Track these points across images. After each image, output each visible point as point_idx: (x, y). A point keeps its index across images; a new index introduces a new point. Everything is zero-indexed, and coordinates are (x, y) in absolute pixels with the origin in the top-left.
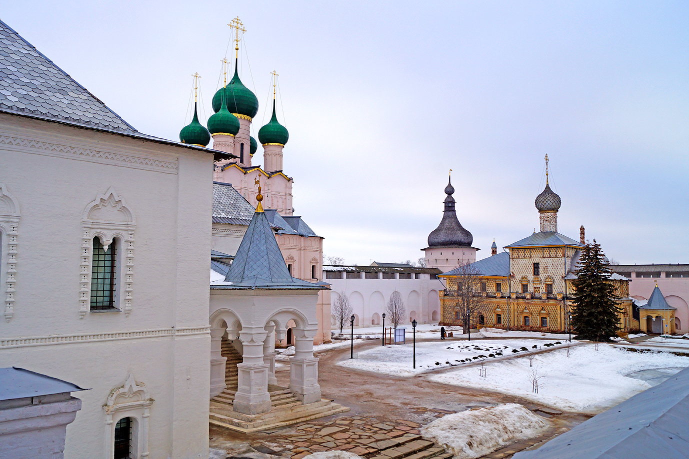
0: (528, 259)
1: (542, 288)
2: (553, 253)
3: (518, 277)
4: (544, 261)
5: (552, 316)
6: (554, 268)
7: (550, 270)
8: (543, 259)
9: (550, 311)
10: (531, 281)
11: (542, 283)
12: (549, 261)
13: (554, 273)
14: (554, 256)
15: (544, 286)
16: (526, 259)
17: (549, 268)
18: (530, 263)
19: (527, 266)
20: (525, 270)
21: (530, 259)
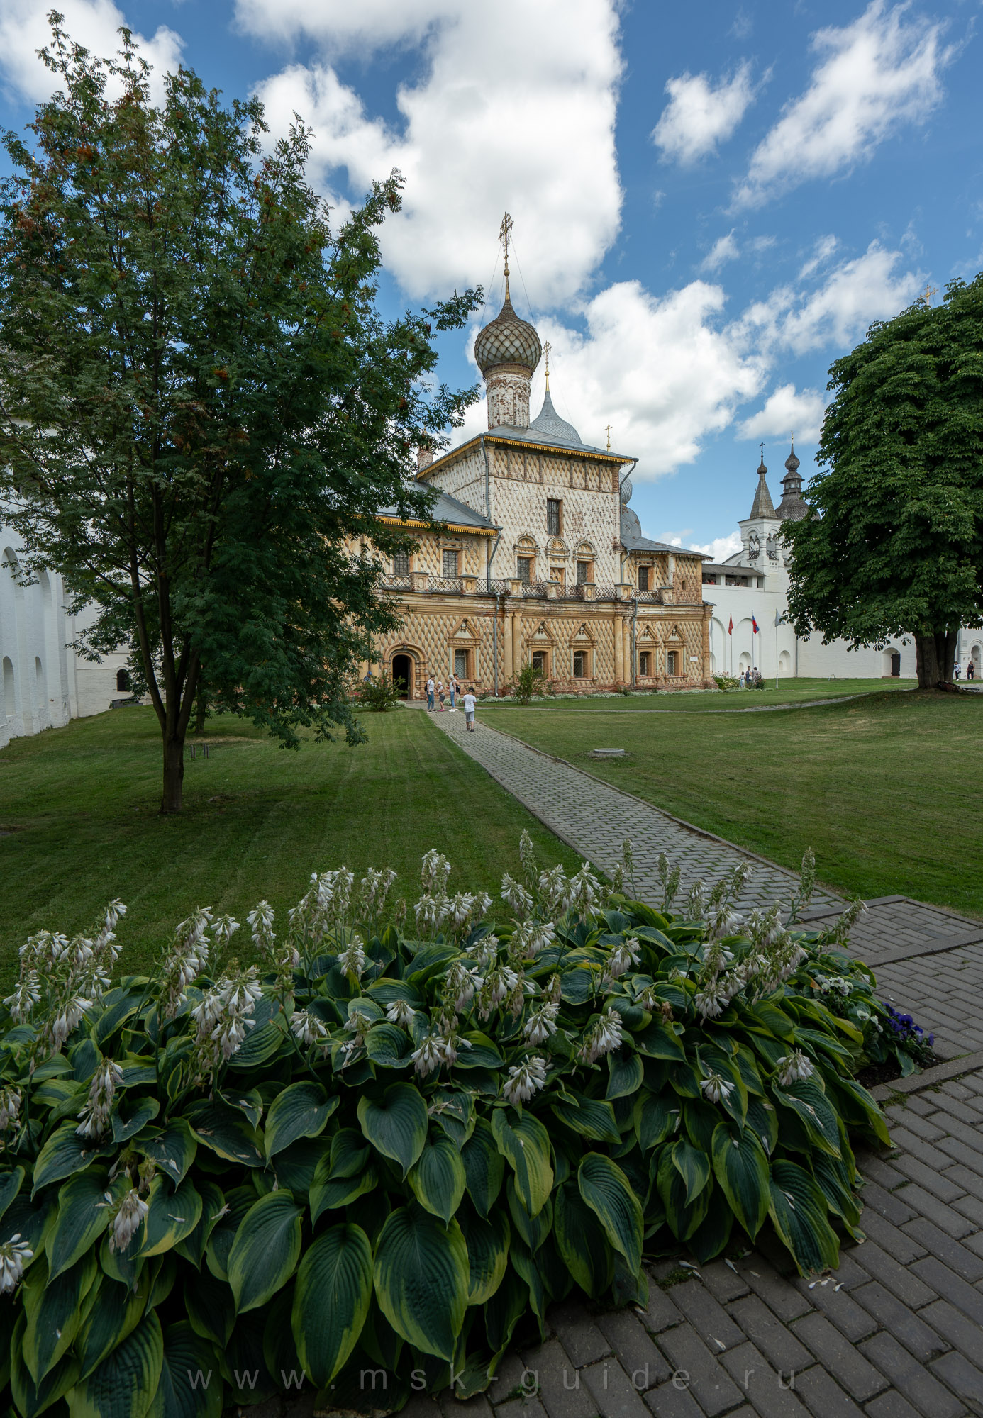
0: (536, 486)
1: (570, 571)
2: (593, 479)
3: (510, 535)
4: (573, 498)
5: (601, 647)
6: (596, 520)
7: (588, 524)
8: (571, 491)
9: (597, 633)
11: (570, 558)
12: (586, 497)
13: (596, 534)
15: (573, 565)
16: (530, 485)
17: (585, 518)
18: (540, 497)
19: (533, 506)
20: (528, 518)
21: (541, 487)
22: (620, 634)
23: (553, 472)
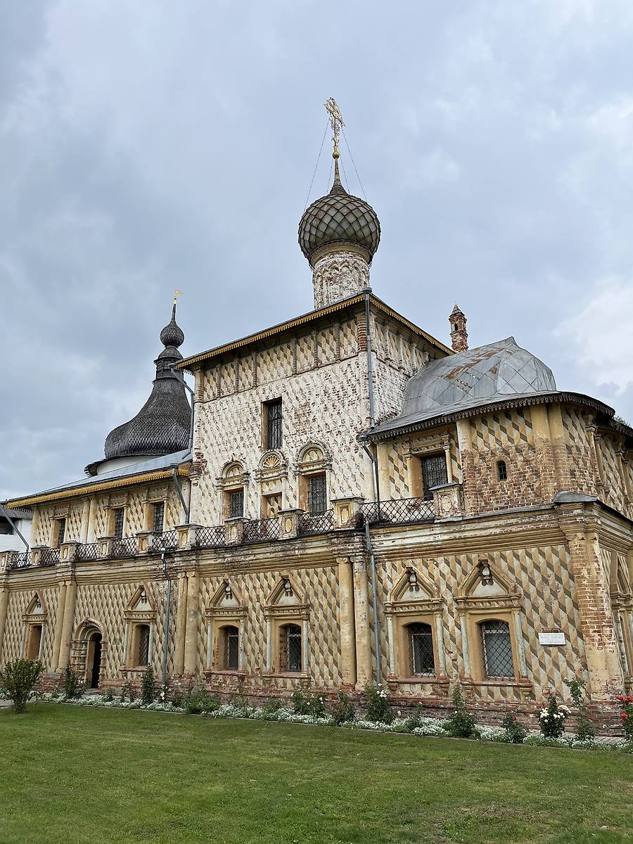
0: (248, 393)
1: (290, 494)
2: (327, 348)
3: (215, 467)
4: (297, 388)
5: (320, 616)
6: (330, 406)
7: (318, 416)
8: (294, 380)
9: (311, 593)
10: (253, 475)
11: (291, 475)
12: (315, 380)
13: (332, 426)
14: (332, 358)
15: (296, 484)
16: (243, 397)
17: (314, 409)
18: (252, 405)
19: (244, 420)
20: (238, 437)
21: (254, 392)
22: (344, 590)
23: (271, 366)
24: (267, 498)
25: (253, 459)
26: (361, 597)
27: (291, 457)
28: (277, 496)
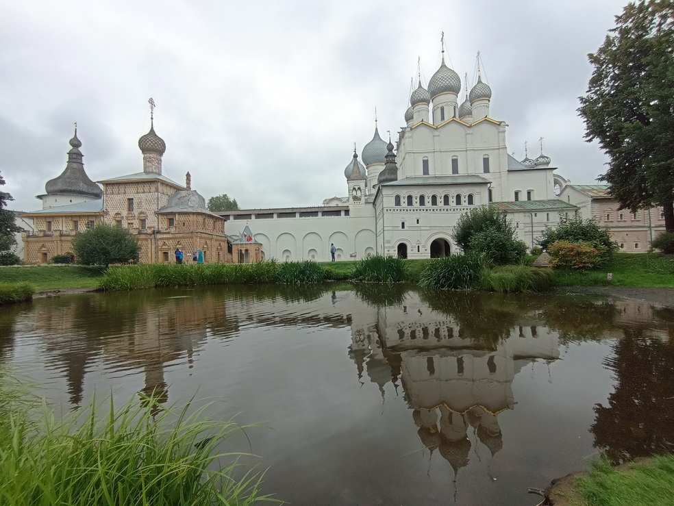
2: (147, 188)
4: (138, 197)
8: (137, 194)
9: (141, 246)
10: (125, 217)
11: (136, 219)
12: (143, 196)
13: (147, 208)
14: (148, 191)
15: (137, 221)
16: (120, 195)
17: (143, 203)
18: (124, 199)
19: (122, 202)
20: (120, 207)
21: (124, 195)
22: (150, 246)
23: (130, 189)
24: (129, 224)
25: (125, 213)
26: (153, 247)
27: (136, 214)
28: (132, 223)
